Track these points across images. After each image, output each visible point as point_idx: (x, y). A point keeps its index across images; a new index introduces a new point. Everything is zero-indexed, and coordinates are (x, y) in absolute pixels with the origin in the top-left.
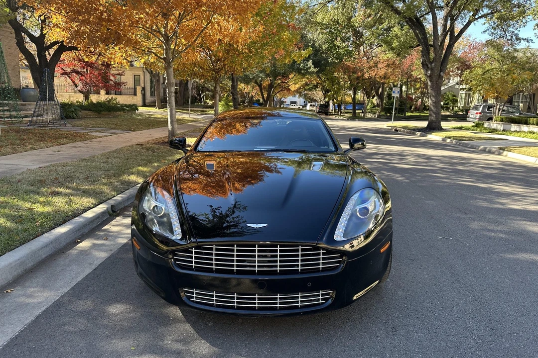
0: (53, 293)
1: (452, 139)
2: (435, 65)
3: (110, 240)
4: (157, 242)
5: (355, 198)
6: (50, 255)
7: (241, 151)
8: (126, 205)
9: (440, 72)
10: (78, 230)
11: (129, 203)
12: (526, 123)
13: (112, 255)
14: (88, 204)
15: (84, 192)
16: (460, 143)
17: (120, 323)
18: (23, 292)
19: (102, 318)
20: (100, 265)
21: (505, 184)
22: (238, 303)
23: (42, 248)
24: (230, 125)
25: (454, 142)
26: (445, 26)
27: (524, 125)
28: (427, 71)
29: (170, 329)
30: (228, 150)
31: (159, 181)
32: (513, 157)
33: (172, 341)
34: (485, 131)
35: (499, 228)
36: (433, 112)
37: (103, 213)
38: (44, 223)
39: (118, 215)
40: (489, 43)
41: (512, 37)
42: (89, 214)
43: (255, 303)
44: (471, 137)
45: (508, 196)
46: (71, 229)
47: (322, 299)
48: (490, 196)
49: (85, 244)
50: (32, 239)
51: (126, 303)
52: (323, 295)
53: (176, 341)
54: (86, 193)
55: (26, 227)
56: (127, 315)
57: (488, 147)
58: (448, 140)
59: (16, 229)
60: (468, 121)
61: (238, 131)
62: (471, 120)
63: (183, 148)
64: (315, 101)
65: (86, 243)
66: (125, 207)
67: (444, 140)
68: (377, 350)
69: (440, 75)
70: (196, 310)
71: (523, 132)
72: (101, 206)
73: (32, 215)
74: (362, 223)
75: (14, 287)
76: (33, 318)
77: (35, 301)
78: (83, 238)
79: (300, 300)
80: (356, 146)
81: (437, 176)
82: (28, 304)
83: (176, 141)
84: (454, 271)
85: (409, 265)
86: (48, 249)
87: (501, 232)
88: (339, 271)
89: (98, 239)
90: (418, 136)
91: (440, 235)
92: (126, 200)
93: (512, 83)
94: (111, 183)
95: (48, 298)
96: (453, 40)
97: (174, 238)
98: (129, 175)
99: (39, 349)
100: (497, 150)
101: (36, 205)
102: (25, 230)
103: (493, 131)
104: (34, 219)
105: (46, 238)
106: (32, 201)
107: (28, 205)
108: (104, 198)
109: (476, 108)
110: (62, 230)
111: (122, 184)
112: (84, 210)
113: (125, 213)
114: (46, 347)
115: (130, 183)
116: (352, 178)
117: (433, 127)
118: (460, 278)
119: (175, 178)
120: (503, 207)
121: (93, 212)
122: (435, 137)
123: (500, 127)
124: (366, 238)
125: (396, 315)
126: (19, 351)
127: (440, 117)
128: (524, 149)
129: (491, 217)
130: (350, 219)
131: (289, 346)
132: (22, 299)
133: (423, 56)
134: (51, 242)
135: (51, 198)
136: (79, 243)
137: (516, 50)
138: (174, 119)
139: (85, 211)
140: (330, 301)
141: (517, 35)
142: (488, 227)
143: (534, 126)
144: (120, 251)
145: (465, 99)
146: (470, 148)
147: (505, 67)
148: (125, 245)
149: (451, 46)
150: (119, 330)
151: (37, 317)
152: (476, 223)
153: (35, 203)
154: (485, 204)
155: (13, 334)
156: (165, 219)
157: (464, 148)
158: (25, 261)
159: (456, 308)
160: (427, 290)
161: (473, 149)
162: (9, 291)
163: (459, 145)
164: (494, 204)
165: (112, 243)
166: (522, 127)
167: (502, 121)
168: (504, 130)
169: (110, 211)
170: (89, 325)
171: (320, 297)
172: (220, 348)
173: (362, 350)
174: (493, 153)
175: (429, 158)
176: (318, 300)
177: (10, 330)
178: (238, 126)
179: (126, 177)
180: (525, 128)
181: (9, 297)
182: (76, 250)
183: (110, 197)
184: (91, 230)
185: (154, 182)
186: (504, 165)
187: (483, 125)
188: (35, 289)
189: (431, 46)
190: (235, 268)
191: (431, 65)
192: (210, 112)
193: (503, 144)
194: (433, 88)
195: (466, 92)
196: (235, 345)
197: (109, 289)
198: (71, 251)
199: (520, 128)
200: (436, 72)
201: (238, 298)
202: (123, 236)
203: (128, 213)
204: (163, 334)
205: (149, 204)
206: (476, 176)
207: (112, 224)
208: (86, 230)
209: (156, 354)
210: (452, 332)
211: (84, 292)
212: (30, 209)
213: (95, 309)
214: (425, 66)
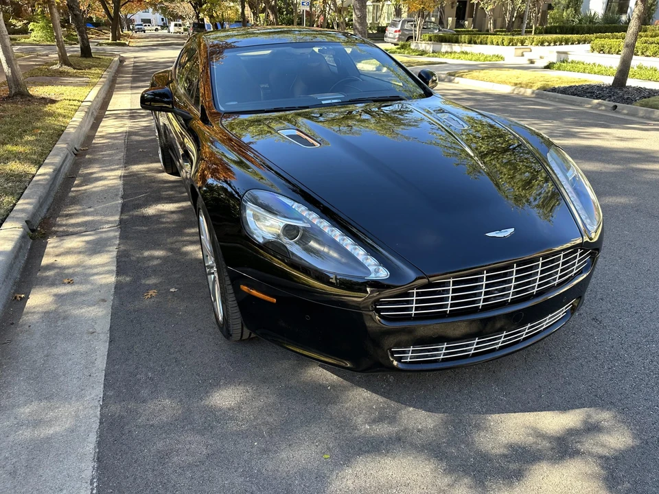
0: (77, 405)
3: (80, 283)
8: (43, 215)
12: (457, 41)
13: (116, 309)
17: (259, 421)
19: (218, 422)
22: (476, 349)
27: (456, 44)
33: (369, 423)
34: (413, 54)
36: (358, 31)
37: (24, 239)
39: (45, 236)
42: (3, 245)
43: (498, 343)
49: (40, 300)
53: (374, 421)
56: (255, 404)
60: (386, 42)
62: (390, 40)
65: (39, 296)
66: (44, 220)
71: (455, 52)
72: (6, 226)
78: (23, 288)
79: (547, 321)
89: (53, 284)
92: (39, 208)
95: (77, 416)
98: (5, 163)
100: (446, 77)
103: (423, 53)
109: (394, 24)
111: (7, 180)
113: (55, 229)
115: (18, 176)
123: (429, 47)
128: (475, 74)
136: (24, 299)
143: (466, 45)
144: (121, 298)
145: (373, 13)
148: (118, 287)
150: (269, 433)
151: (99, 459)
165: (89, 286)
166: (453, 47)
167: (431, 41)
168: (433, 52)
169: (30, 231)
172: (444, 412)
180: (456, 47)
182: (32, 313)
183: (9, 207)
184: (24, 272)
187: (410, 46)
190: (481, 304)
192: (23, 40)
193: (448, 69)
195: (374, 4)
197: (176, 369)
198: (25, 318)
199: (452, 48)
201: (478, 343)
202: (95, 270)
203: (61, 229)
204: (344, 417)
207: (53, 253)
209: (368, 452)
211: (136, 387)
213: (189, 411)
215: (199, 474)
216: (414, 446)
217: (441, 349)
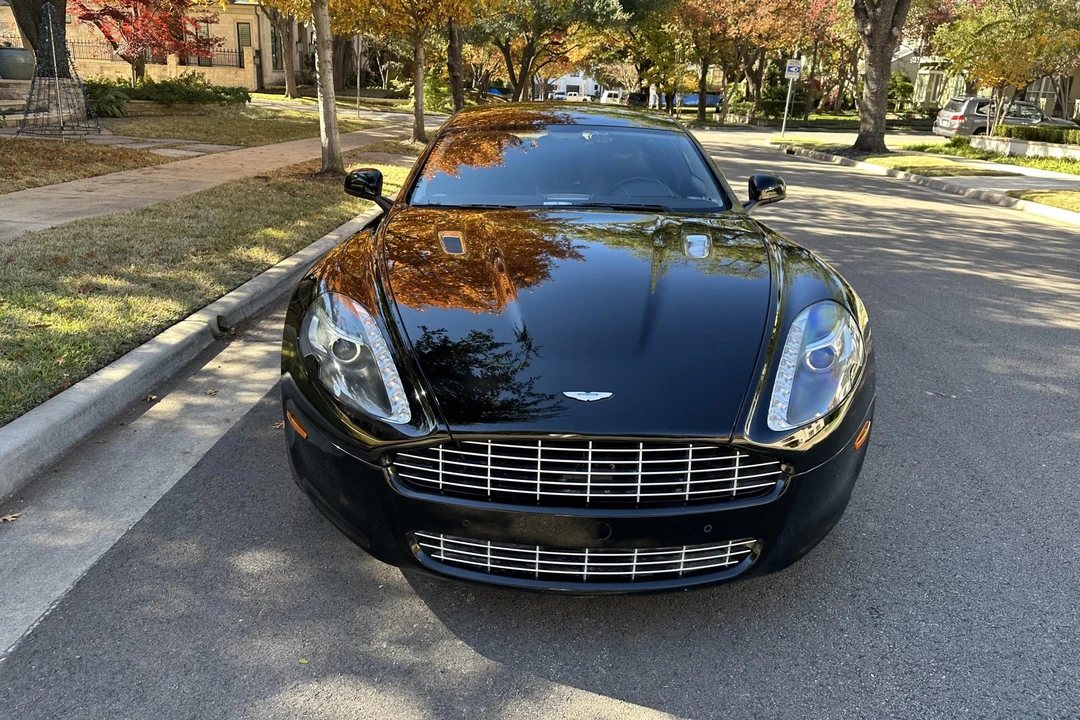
0: (107, 524)
1: (908, 172)
2: (883, 10)
3: (223, 397)
4: (345, 420)
5: (800, 323)
6: (92, 431)
7: (514, 207)
8: (248, 314)
9: (893, 27)
10: (151, 373)
11: (255, 309)
12: (1059, 140)
13: (231, 432)
14: (166, 313)
15: (154, 286)
17: (267, 598)
18: (41, 521)
19: (224, 584)
20: (207, 455)
21: (1036, 272)
22: (542, 566)
23: (75, 417)
24: (466, 144)
25: (913, 178)
27: (1055, 145)
28: (864, 25)
29: (382, 613)
30: (483, 203)
31: (337, 274)
32: (1034, 212)
33: (390, 642)
34: (972, 156)
35: (1048, 372)
36: (870, 114)
37: (201, 334)
38: (74, 358)
39: (232, 338)
42: (172, 337)
43: (581, 568)
44: (947, 169)
45: (1048, 299)
46: (134, 372)
47: (732, 558)
48: (1011, 299)
49: (167, 406)
50: (51, 397)
51: (275, 547)
52: (733, 549)
53: (399, 642)
54: (159, 288)
55: (34, 369)
56: (280, 578)
57: (986, 190)
58: (901, 175)
59: (12, 374)
60: (935, 134)
62: (941, 131)
63: (376, 195)
64: (620, 85)
65: (170, 402)
66: (246, 319)
67: (891, 174)
68: (846, 664)
69: (891, 33)
70: (442, 579)
71: (1052, 158)
72: (194, 317)
73: (45, 340)
74: (822, 386)
75: (20, 509)
76: (68, 585)
77: (70, 542)
78: (162, 389)
79: (683, 559)
80: (765, 195)
81: (896, 255)
82: (57, 549)
83: (359, 179)
84: (975, 471)
85: (877, 457)
86: (87, 417)
87: (1055, 381)
88: (774, 499)
89: (195, 393)
90: (835, 166)
91: (929, 389)
92: (246, 305)
93: (1039, 53)
94: (211, 264)
95: (98, 535)
97: (391, 420)
98: (248, 248)
99: (90, 664)
100: (1003, 198)
101: (52, 318)
102: (34, 377)
103: (989, 156)
104: (51, 351)
105: (81, 393)
106: (43, 306)
107: (34, 317)
108: (200, 301)
109: (953, 106)
110: (114, 374)
111: (235, 267)
112: (158, 326)
113: (249, 332)
114: (106, 657)
115: (253, 265)
116: (785, 272)
117: (870, 146)
118: (991, 488)
119: (375, 266)
120: (1043, 324)
121: (180, 332)
122: (872, 167)
123: (1004, 148)
124: (830, 418)
125: (873, 578)
126: (45, 670)
127: (884, 125)
128: (1061, 196)
129: (1026, 347)
131: (651, 654)
132: (41, 538)
134: (95, 403)
135: (83, 301)
136: (154, 402)
138: (332, 121)
139: (161, 329)
142: (1025, 371)
143: (1075, 146)
144: (247, 422)
145: (929, 86)
146: (946, 191)
147: (1024, 18)
148: (257, 409)
150: (266, 614)
151: (79, 584)
152: (997, 360)
153: (49, 313)
154: (1007, 318)
155: (26, 627)
156: (364, 372)
157: (935, 192)
158: (39, 448)
159: (997, 562)
160: (928, 518)
161: (953, 194)
162: (9, 518)
163: (923, 185)
164: (1024, 317)
165: (227, 402)
166: (1050, 149)
167: (1009, 136)
168: (1011, 155)
169: (216, 328)
170: (197, 603)
171: (726, 553)
172: (501, 661)
173: (813, 663)
174: (995, 203)
175: (868, 213)
176: (722, 560)
177: (20, 617)
178: (485, 146)
179: (241, 253)
180: (1056, 150)
181: (11, 533)
182: (150, 418)
183: (212, 298)
184: (179, 372)
185: (328, 278)
186: (1022, 229)
187: (969, 142)
188: (68, 514)
190: (538, 492)
191: (874, 11)
192: (399, 107)
193: (1014, 185)
194: (874, 63)
195: (933, 72)
196: (531, 652)
197: (234, 514)
198: (138, 421)
199: (1046, 150)
200: (884, 27)
201: (542, 557)
203: (255, 333)
204: (367, 625)
205: (322, 335)
206: (972, 254)
207: (223, 359)
208: (167, 373)
209: (357, 674)
210: (1000, 620)
211: (178, 522)
212: (40, 326)
213: (206, 563)
214: (862, 14)
215: (156, 631)
216: (419, 687)
217: (484, 551)
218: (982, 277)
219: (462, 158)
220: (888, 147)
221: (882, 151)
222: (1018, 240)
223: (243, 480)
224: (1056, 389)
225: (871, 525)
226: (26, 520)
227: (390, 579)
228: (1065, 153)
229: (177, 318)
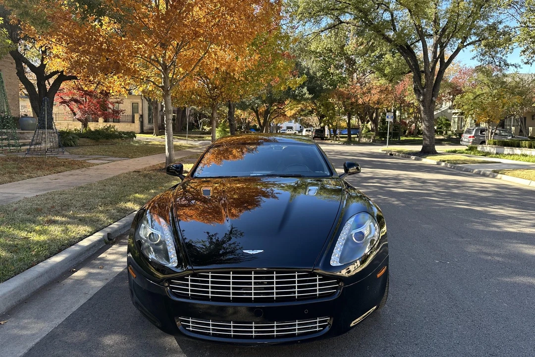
0: (46, 325)
1: (446, 162)
2: (427, 90)
3: (106, 269)
4: (153, 270)
5: (350, 223)
6: (44, 285)
7: (237, 177)
8: (122, 232)
9: (433, 97)
10: (74, 259)
11: (125, 231)
12: (519, 146)
13: (108, 285)
14: (84, 232)
15: (80, 220)
16: (454, 167)
17: (114, 355)
18: (16, 324)
19: (96, 349)
20: (95, 294)
21: (500, 207)
22: (235, 331)
23: (37, 278)
24: (227, 150)
25: (449, 165)
26: (435, 53)
27: (517, 148)
28: (419, 97)
30: (224, 175)
31: (156, 207)
32: (506, 179)
34: (478, 155)
35: (496, 251)
36: (427, 136)
37: (100, 241)
38: (40, 252)
39: (114, 243)
40: (479, 69)
41: (500, 63)
42: (85, 243)
43: (251, 332)
44: (465, 161)
45: (503, 219)
46: (66, 258)
47: (320, 327)
48: (486, 219)
49: (80, 273)
50: (27, 269)
51: (121, 333)
52: (320, 322)
54: (82, 221)
55: (21, 256)
56: (122, 346)
57: (483, 170)
58: (443, 164)
59: (11, 259)
60: (461, 145)
61: (235, 157)
62: (465, 143)
63: (180, 174)
64: (311, 126)
65: (82, 272)
66: (121, 235)
67: (438, 164)
69: (432, 100)
70: (191, 340)
71: (516, 155)
72: (97, 234)
73: (28, 244)
74: (358, 248)
75: (8, 319)
76: (25, 351)
77: (29, 332)
78: (78, 267)
79: (297, 327)
80: (351, 170)
81: (433, 200)
82: (22, 335)
83: (173, 168)
84: (452, 295)
85: (407, 290)
86: (43, 278)
87: (498, 255)
88: (335, 298)
89: (94, 268)
90: (412, 160)
91: (437, 260)
92: (122, 228)
93: (503, 107)
94: (107, 210)
95: (41, 329)
96: (443, 67)
97: (170, 265)
98: (126, 203)
100: (490, 174)
101: (32, 234)
102: (21, 260)
103: (487, 154)
104: (30, 248)
105: (41, 267)
106: (28, 229)
107: (24, 234)
108: (101, 226)
109: (469, 132)
110: (58, 259)
111: (119, 211)
112: (80, 238)
113: (122, 241)
115: (127, 210)
116: (347, 202)
117: (428, 151)
118: (458, 303)
119: (171, 205)
120: (499, 230)
121: (90, 240)
122: (429, 161)
123: (493, 150)
124: (362, 262)
125: (395, 342)
127: (434, 141)
128: (518, 172)
129: (487, 240)
130: (346, 244)
132: (16, 331)
133: (415, 82)
134: (47, 272)
135: (47, 227)
136: (74, 272)
137: (505, 76)
138: (171, 145)
139: (81, 239)
140: (327, 328)
141: (505, 61)
142: (485, 251)
143: (526, 149)
144: (116, 280)
145: (458, 123)
146: (464, 171)
147: (495, 91)
148: (121, 273)
149: (441, 71)
151: (30, 350)
152: (472, 246)
153: (31, 232)
154: (481, 228)
156: (161, 247)
157: (458, 172)
158: (19, 292)
159: (454, 334)
160: (426, 316)
161: (468, 172)
162: (2, 323)
163: (453, 168)
164: (490, 227)
165: (108, 271)
166: (515, 150)
167: (495, 145)
168: (497, 153)
169: (107, 239)
171: (318, 324)
174: (488, 176)
175: (424, 181)
176: (316, 327)
178: (234, 151)
179: (122, 205)
180: (517, 151)
181: (2, 329)
182: (71, 279)
183: (106, 225)
184: (87, 259)
185: (151, 209)
186: (498, 188)
187: (476, 148)
188: (29, 321)
189: (423, 72)
190: (231, 296)
191: (423, 90)
192: (207, 138)
193: (496, 167)
194: (426, 113)
195: (459, 116)
197: (104, 320)
198: (66, 280)
199: (513, 151)
200: (428, 98)
201: (234, 327)
202: (119, 264)
203: (125, 241)
205: (145, 231)
206: (470, 199)
207: (108, 253)
208: (82, 259)
211: (78, 323)
212: (26, 238)
213: (89, 341)
214: (417, 91)
217: (209, 325)
218: (473, 209)
219: (224, 157)
220: (437, 151)
221: (435, 153)
222: (494, 192)
223: (110, 305)
224: (497, 259)
225: (398, 319)
226: (10, 323)
227: (172, 346)
228: (522, 152)
229: (89, 234)
